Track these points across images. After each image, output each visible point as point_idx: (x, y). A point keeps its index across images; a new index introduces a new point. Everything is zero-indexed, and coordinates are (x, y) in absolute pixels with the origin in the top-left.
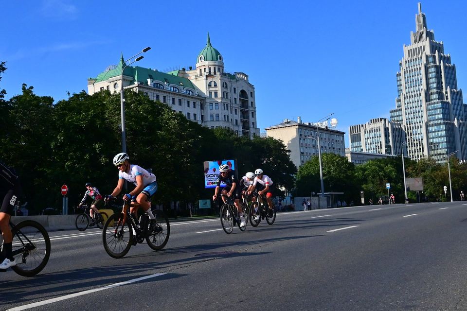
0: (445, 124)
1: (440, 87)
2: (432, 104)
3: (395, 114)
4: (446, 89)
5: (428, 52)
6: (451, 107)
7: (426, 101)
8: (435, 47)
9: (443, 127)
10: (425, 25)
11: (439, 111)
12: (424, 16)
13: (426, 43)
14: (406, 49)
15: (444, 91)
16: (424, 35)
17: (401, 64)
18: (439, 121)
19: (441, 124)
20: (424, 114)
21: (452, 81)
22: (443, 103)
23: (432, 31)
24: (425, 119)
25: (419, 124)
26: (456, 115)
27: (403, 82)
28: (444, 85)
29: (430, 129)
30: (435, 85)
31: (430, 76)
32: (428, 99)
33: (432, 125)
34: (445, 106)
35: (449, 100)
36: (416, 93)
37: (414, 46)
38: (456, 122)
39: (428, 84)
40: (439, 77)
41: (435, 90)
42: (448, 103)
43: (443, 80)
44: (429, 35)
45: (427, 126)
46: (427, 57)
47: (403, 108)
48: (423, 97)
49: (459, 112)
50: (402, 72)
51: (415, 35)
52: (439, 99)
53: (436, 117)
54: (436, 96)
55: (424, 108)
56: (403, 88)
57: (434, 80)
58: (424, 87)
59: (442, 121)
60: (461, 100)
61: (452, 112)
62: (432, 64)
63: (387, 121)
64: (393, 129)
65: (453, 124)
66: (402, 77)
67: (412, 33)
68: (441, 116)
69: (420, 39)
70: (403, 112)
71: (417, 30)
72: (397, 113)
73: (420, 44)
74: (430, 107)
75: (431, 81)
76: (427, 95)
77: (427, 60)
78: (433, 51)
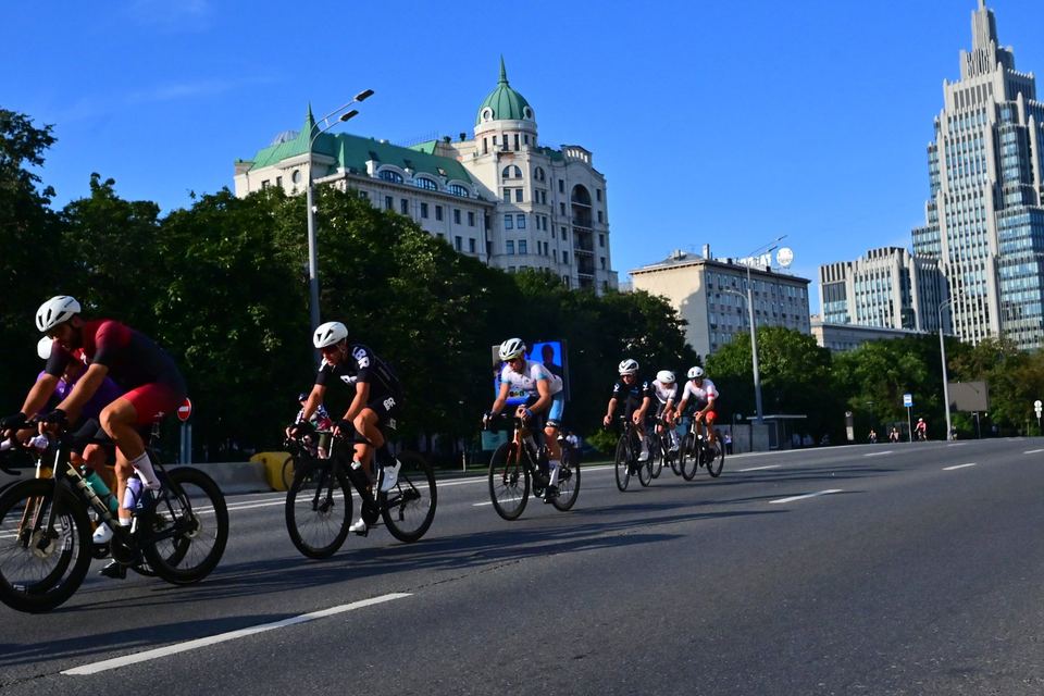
0: (1039, 260)
1: (1026, 177)
2: (1009, 214)
3: (925, 237)
5: (999, 95)
7: (996, 208)
8: (1015, 86)
9: (1034, 267)
10: (993, 36)
11: (1026, 230)
12: (990, 16)
13: (996, 77)
14: (949, 91)
15: (1036, 186)
16: (992, 59)
17: (938, 125)
18: (1025, 254)
19: (1029, 260)
20: (991, 237)
22: (1032, 211)
23: (1009, 49)
24: (992, 249)
25: (978, 261)
27: (942, 166)
28: (1035, 171)
29: (1004, 271)
30: (1015, 172)
31: (1005, 150)
32: (999, 204)
33: (1010, 263)
34: (1039, 220)
36: (971, 190)
37: (968, 83)
39: (999, 169)
40: (1024, 153)
41: (1016, 184)
43: (1034, 160)
44: (1003, 57)
45: (997, 266)
46: (998, 108)
47: (942, 223)
48: (988, 200)
50: (940, 144)
51: (970, 59)
52: (1023, 203)
53: (1019, 245)
54: (1017, 197)
55: (990, 224)
56: (943, 178)
57: (1014, 160)
58: (991, 176)
59: (1031, 253)
62: (1008, 124)
63: (905, 255)
64: (920, 273)
66: (941, 154)
67: (963, 55)
68: (1029, 242)
69: (982, 68)
70: (943, 233)
71: (975, 46)
72: (929, 237)
73: (981, 80)
74: (1003, 222)
75: (1006, 162)
76: (998, 194)
77: (998, 115)
78: (1011, 95)
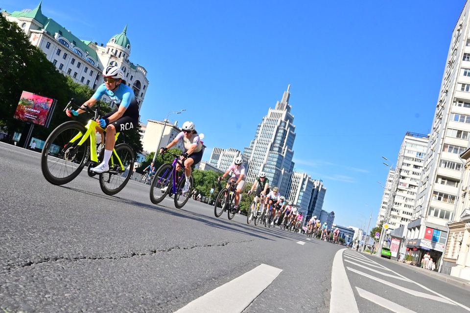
0: (276, 170)
1: (282, 144)
2: (273, 153)
3: (248, 151)
4: (285, 147)
5: (283, 118)
6: (284, 160)
7: (270, 150)
8: (288, 117)
9: (274, 171)
10: (288, 101)
11: (276, 160)
12: (289, 94)
13: (284, 112)
14: (270, 111)
15: (283, 148)
16: (285, 107)
17: (263, 120)
18: (273, 167)
19: (273, 169)
20: (266, 158)
21: (290, 144)
22: (280, 155)
23: (290, 106)
24: (265, 161)
25: (259, 163)
26: (284, 166)
27: (260, 132)
28: (285, 144)
29: (265, 169)
30: (279, 142)
31: (279, 134)
32: (271, 149)
33: (268, 167)
34: (280, 158)
35: (284, 155)
36: (265, 142)
37: (276, 111)
38: (283, 171)
39: (275, 139)
40: (283, 138)
41: (278, 145)
42: (283, 157)
43: (285, 141)
44: (288, 107)
45: (264, 167)
46: (281, 121)
47: (254, 148)
48: (269, 147)
49: (287, 165)
50: (262, 126)
51: (279, 104)
52: (278, 152)
53: (272, 163)
54: (277, 149)
55: (267, 154)
56: (259, 135)
57: (280, 138)
58: (272, 140)
59: (275, 167)
60: (291, 158)
61: (283, 163)
62: (282, 127)
63: (240, 153)
65: (281, 172)
66: (261, 128)
67: (278, 102)
68: (275, 163)
69: (282, 108)
70: (253, 152)
71: (282, 102)
72: (249, 151)
73: (280, 112)
74: (271, 155)
75: (278, 138)
76: (272, 146)
77: (281, 124)
78: (286, 120)
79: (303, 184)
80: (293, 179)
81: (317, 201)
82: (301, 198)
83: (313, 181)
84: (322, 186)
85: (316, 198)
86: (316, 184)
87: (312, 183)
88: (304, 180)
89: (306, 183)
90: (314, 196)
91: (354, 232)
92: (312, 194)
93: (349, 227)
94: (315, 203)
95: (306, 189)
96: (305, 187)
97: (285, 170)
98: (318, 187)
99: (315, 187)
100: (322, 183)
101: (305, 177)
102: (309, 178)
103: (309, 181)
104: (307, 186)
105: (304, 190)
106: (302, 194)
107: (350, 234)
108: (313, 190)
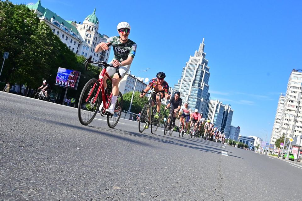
0: (198, 99)
1: (200, 81)
2: (195, 88)
3: (177, 87)
4: (203, 83)
5: (200, 62)
6: (202, 92)
7: (192, 85)
8: (204, 62)
9: (196, 100)
10: (203, 50)
11: (197, 92)
12: (204, 45)
13: (201, 58)
14: (191, 58)
15: (202, 84)
16: (201, 54)
17: (187, 64)
18: (195, 97)
19: (195, 98)
20: (190, 91)
21: (206, 80)
22: (199, 89)
23: (205, 54)
24: (189, 94)
25: (185, 95)
26: (203, 96)
27: (185, 73)
28: (202, 80)
29: (190, 99)
30: (198, 79)
31: (198, 74)
34: (200, 91)
35: (203, 89)
36: (189, 80)
37: (195, 58)
38: (202, 100)
39: (195, 78)
40: (201, 76)
41: (198, 82)
42: (201, 90)
43: (203, 78)
44: (203, 55)
45: (189, 97)
46: (199, 64)
47: (181, 85)
48: (191, 83)
49: (205, 96)
50: (186, 68)
51: (197, 53)
52: (198, 86)
53: (194, 94)
54: (197, 85)
55: (190, 88)
56: (184, 76)
57: (199, 77)
58: (194, 79)
59: (196, 97)
60: (208, 90)
61: (202, 94)
62: (200, 69)
63: (171, 89)
65: (201, 100)
66: (185, 71)
67: (196, 51)
68: (197, 95)
69: (199, 56)
70: (180, 87)
71: (199, 51)
73: (198, 58)
74: (193, 89)
75: (197, 77)
76: (194, 83)
77: (199, 66)
78: (203, 63)
79: (217, 108)
80: (209, 105)
81: (227, 120)
82: (216, 118)
83: (224, 106)
84: (230, 109)
85: (226, 118)
86: (226, 108)
87: (223, 107)
88: (218, 105)
89: (219, 107)
90: (225, 116)
91: (254, 140)
92: (224, 115)
93: (250, 137)
94: (226, 121)
95: (219, 112)
96: (218, 110)
97: (203, 99)
98: (227, 110)
99: (226, 110)
100: (230, 107)
101: (218, 103)
102: (221, 104)
103: (221, 106)
104: (220, 109)
105: (218, 112)
106: (216, 115)
107: (252, 141)
108: (224, 112)
